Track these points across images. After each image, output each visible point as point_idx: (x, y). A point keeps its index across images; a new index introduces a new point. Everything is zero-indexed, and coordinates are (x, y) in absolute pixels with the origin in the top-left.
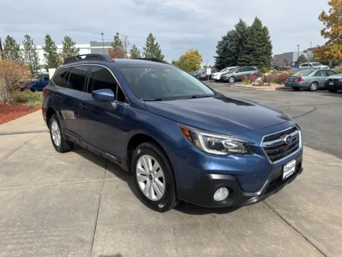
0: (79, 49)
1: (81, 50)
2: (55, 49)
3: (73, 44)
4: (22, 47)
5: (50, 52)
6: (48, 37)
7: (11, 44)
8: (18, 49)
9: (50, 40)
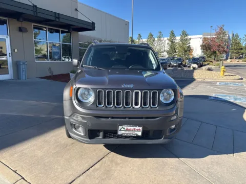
0: (190, 39)
1: (191, 40)
2: (175, 39)
3: (187, 35)
4: (156, 39)
5: (172, 42)
6: (171, 32)
7: (151, 37)
8: (154, 41)
9: (173, 34)
